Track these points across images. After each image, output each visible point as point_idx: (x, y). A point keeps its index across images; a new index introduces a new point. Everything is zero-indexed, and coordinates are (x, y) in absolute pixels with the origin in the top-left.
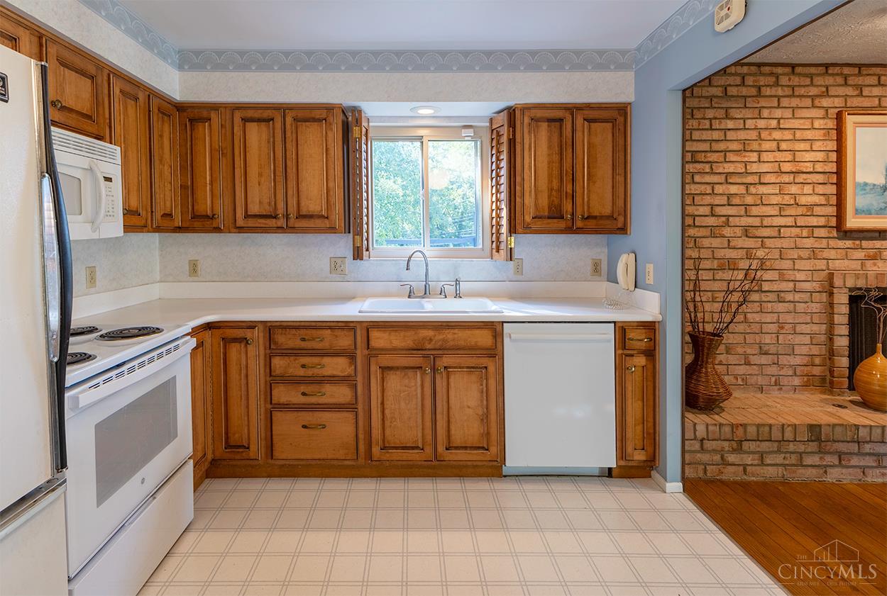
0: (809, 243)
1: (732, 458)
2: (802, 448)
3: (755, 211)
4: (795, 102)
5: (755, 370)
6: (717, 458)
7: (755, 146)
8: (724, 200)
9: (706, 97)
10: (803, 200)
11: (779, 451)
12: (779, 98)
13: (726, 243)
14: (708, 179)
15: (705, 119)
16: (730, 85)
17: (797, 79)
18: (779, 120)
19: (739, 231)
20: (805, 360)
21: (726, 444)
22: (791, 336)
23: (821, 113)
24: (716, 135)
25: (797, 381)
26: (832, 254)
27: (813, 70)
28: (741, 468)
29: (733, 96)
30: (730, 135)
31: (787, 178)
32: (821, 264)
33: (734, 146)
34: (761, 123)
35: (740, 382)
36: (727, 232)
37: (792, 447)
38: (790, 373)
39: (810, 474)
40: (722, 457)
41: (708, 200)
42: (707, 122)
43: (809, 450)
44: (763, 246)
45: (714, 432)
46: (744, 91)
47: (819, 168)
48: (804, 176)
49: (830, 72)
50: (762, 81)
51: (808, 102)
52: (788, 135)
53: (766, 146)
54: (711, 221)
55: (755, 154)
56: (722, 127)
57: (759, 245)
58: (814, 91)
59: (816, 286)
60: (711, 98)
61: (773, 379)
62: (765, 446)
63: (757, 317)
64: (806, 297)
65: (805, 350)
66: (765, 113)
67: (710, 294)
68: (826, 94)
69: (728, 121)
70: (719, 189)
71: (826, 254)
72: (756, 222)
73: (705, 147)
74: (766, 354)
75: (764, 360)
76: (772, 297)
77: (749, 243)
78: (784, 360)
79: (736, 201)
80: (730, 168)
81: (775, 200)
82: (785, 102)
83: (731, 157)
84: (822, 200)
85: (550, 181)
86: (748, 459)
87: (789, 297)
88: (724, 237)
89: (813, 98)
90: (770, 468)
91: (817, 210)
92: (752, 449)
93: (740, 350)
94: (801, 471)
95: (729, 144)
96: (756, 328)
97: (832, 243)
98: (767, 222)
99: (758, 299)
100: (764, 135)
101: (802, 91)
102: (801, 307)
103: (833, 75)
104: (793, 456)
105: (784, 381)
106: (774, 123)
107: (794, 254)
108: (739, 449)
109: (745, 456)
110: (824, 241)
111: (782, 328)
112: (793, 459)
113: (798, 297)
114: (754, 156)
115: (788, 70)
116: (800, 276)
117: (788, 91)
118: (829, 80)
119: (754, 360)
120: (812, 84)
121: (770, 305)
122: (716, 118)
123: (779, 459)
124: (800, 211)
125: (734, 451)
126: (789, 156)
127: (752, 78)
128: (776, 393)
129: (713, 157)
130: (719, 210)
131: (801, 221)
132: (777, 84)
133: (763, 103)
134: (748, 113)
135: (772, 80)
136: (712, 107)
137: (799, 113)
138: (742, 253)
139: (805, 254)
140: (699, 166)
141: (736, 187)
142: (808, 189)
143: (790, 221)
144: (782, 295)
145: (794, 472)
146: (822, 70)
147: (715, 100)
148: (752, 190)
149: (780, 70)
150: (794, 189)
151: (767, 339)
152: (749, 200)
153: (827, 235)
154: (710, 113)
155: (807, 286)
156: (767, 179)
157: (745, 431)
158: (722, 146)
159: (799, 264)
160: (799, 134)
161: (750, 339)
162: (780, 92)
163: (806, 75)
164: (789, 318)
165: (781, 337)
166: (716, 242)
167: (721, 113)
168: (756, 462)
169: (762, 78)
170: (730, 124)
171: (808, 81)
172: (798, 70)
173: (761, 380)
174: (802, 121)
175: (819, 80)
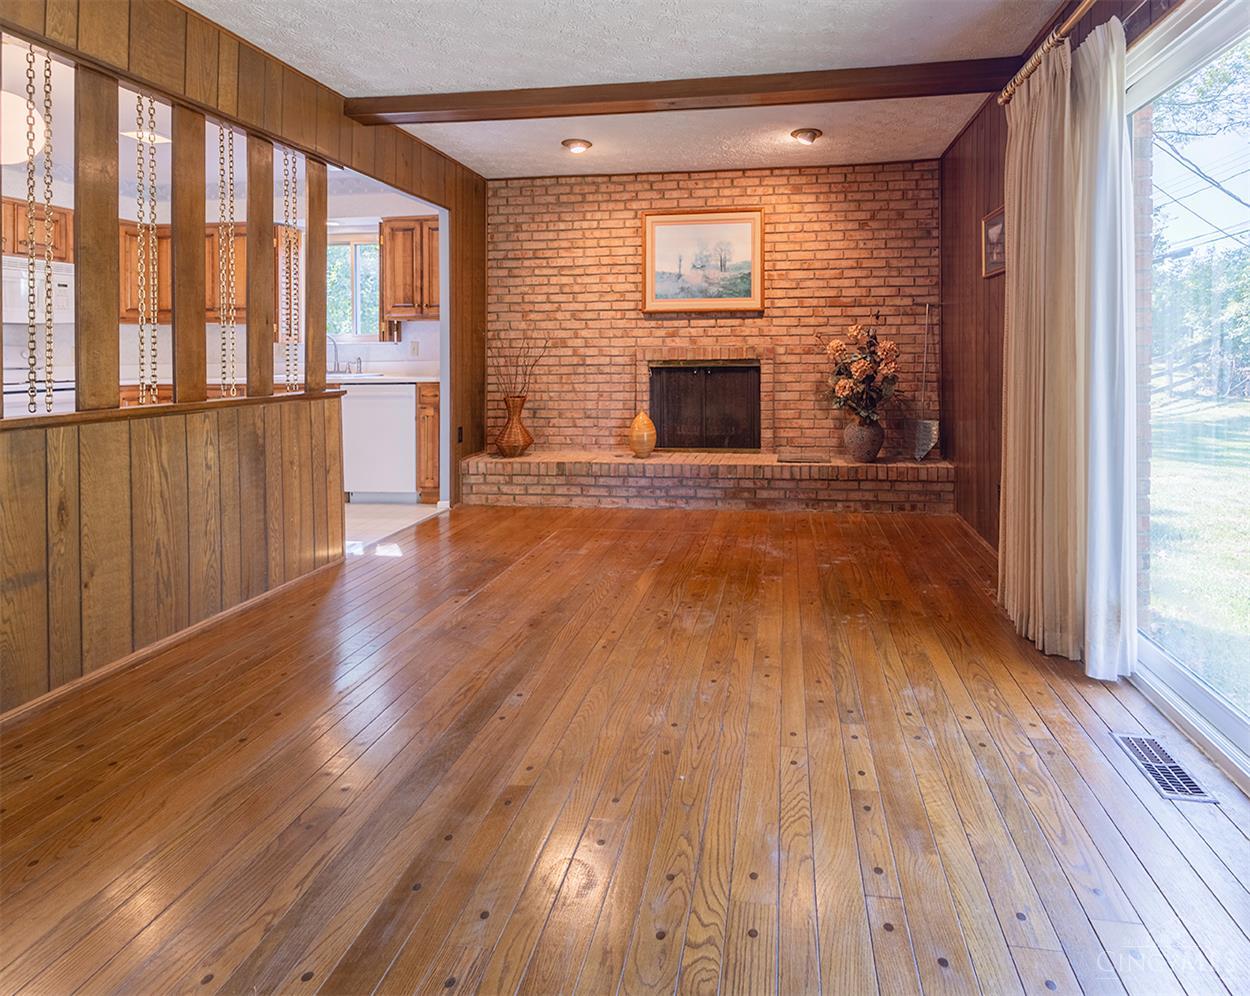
0: (622, 324)
1: (505, 489)
2: (555, 481)
3: (580, 298)
4: (611, 206)
5: (579, 431)
6: (495, 489)
7: (580, 243)
8: (557, 289)
9: (543, 205)
10: (617, 288)
11: (538, 484)
12: (598, 202)
13: (558, 325)
14: (545, 272)
15: (542, 222)
16: (562, 194)
17: (613, 186)
18: (598, 221)
19: (568, 315)
20: (619, 423)
21: (501, 478)
22: (607, 403)
23: (631, 214)
24: (551, 236)
25: (612, 441)
26: (639, 333)
27: (625, 178)
28: (512, 497)
29: (564, 203)
30: (563, 235)
31: (605, 270)
32: (631, 342)
33: (565, 244)
34: (585, 225)
35: (569, 441)
36: (559, 315)
37: (547, 480)
38: (607, 433)
39: (560, 501)
40: (499, 489)
41: (545, 289)
42: (544, 225)
43: (559, 483)
44: (587, 327)
45: (491, 469)
46: (573, 198)
47: (630, 260)
48: (619, 267)
49: (639, 179)
50: (587, 189)
51: (621, 206)
52: (605, 233)
53: (589, 243)
54: (547, 307)
55: (581, 250)
56: (556, 228)
57: (583, 326)
58: (626, 196)
59: (627, 360)
60: (548, 204)
61: (594, 439)
62: (529, 479)
63: (582, 387)
64: (619, 369)
65: (618, 414)
66: (589, 216)
67: (546, 368)
68: (636, 198)
69: (560, 224)
70: (554, 280)
71: (636, 332)
72: (581, 307)
73: (542, 245)
74: (589, 417)
75: (587, 423)
76: (593, 369)
77: (577, 325)
78: (602, 423)
79: (566, 289)
80: (561, 262)
81: (595, 288)
82: (604, 206)
83: (563, 253)
84: (632, 287)
85: (405, 278)
86: (517, 490)
87: (607, 369)
88: (556, 319)
89: (625, 201)
90: (532, 497)
91: (629, 296)
92: (520, 482)
93: (569, 415)
94: (554, 499)
95: (561, 242)
96: (581, 396)
97: (640, 323)
98: (590, 306)
99: (582, 372)
100: (588, 234)
101: (617, 197)
102: (616, 378)
103: (641, 182)
104: (549, 487)
105: (602, 441)
106: (595, 224)
107: (611, 333)
108: (510, 483)
109: (514, 487)
110: (634, 322)
111: (602, 396)
112: (548, 490)
113: (613, 369)
114: (580, 252)
115: (605, 179)
116: (615, 352)
117: (606, 197)
118: (638, 187)
119: (580, 423)
120: (624, 191)
121: (591, 376)
122: (551, 221)
123: (538, 490)
124: (616, 297)
125: (507, 483)
126: (606, 251)
127: (579, 188)
128: (596, 450)
129: (549, 254)
130: (554, 298)
131: (616, 306)
132: (597, 192)
133: (587, 207)
134: (576, 216)
135: (593, 188)
136: (548, 212)
137: (616, 215)
138: (569, 334)
139: (619, 333)
140: (538, 262)
141: (567, 278)
142: (621, 278)
143: (606, 306)
144: (601, 367)
145: (549, 500)
146: (632, 178)
147: (550, 206)
148: (579, 280)
149: (600, 180)
150: (610, 279)
151: (590, 405)
152: (576, 289)
153: (636, 317)
154: (547, 218)
155: (620, 360)
156: (591, 270)
157: (512, 468)
158: (555, 244)
159: (615, 342)
160: (614, 233)
161: (576, 405)
162: (600, 198)
163: (620, 184)
164: (606, 387)
165: (600, 403)
166: (550, 325)
167: (555, 217)
168: (522, 492)
169: (586, 187)
170: (562, 226)
171: (621, 188)
172: (614, 179)
173: (584, 440)
174: (616, 221)
175: (630, 187)
